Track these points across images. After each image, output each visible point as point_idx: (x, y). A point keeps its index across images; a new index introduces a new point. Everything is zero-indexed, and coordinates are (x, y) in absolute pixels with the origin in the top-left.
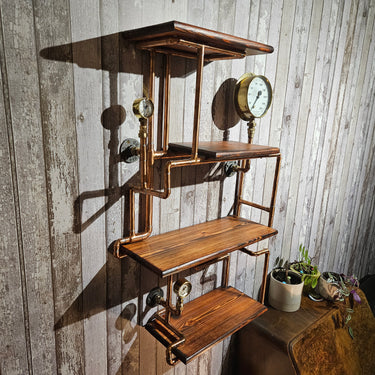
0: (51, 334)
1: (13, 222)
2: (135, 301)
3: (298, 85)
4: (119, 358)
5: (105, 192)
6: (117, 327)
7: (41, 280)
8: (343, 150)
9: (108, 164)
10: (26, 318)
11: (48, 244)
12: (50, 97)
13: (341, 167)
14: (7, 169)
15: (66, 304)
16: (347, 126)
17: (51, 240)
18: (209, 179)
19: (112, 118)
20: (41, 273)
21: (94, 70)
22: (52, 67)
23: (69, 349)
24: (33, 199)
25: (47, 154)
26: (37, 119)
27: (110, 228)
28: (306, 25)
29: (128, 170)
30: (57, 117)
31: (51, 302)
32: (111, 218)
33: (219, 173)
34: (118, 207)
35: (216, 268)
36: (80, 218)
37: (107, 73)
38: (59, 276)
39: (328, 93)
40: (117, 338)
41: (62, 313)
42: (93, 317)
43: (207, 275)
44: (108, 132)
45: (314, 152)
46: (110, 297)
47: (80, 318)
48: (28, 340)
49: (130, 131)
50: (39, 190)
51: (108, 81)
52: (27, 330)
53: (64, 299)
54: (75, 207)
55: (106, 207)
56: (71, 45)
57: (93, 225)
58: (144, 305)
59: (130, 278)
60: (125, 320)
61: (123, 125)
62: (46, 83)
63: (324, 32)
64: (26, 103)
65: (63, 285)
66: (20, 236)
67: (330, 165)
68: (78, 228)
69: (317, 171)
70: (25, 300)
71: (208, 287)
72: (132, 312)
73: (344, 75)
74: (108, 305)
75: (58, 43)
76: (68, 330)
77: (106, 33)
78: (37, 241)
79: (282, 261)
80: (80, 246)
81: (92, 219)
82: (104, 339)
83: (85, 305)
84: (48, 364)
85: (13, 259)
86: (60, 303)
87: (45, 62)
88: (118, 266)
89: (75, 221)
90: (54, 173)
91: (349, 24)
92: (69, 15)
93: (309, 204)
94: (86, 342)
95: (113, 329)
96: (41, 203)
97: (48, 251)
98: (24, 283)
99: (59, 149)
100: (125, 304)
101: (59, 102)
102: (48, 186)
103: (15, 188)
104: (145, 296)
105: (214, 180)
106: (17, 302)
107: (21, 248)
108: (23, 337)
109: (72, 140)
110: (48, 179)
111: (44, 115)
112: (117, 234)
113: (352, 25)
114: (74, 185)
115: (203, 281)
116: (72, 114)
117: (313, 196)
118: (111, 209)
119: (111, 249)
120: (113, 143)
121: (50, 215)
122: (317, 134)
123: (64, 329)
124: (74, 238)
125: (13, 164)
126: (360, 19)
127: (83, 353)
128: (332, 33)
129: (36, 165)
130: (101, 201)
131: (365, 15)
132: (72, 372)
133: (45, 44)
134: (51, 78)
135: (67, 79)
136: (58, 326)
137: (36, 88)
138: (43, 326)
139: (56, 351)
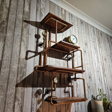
0: (14, 88)
1: (11, 51)
2: (42, 89)
3: (86, 44)
4: (35, 109)
5: (34, 52)
6: (35, 95)
7: (15, 69)
8: (107, 66)
9: (36, 46)
10: (8, 79)
11: (18, 59)
12: (24, 28)
13: (108, 71)
14: (12, 39)
15: (20, 80)
16: (105, 60)
17: (19, 59)
18: (64, 59)
19: (37, 36)
20: (15, 67)
21: (34, 27)
22: (25, 23)
23: (19, 96)
24: (16, 47)
25: (21, 39)
26: (20, 31)
27: (35, 62)
28: (85, 32)
29: (40, 49)
30: (25, 32)
31: (16, 77)
32: (36, 60)
33: (66, 59)
35: (69, 89)
36: (27, 56)
37: (37, 28)
39: (96, 49)
40: (35, 100)
41: (19, 82)
42: (28, 88)
43: (66, 90)
44: (36, 39)
46: (34, 83)
47: (24, 87)
48: (7, 86)
49: (41, 40)
50: (18, 46)
51: (37, 29)
52: (8, 83)
53: (20, 77)
54: (26, 53)
55: (34, 56)
56: (30, 21)
58: (45, 92)
59: (40, 80)
60: (38, 95)
61: (40, 39)
62: (24, 26)
63: (90, 35)
64: (19, 28)
65: (20, 73)
66: (12, 54)
67: (103, 69)
68: (27, 58)
69: (99, 69)
70: (9, 73)
71: (67, 95)
72: (40, 92)
73: (100, 47)
74: (33, 86)
75: (27, 20)
76: (20, 89)
77: (37, 21)
78: (15, 58)
80: (26, 64)
81: (30, 58)
82: (31, 98)
83: (26, 83)
84: (12, 99)
85: (9, 60)
86: (19, 79)
88: (37, 74)
89: (26, 56)
90: (22, 43)
91: (97, 35)
92: (30, 16)
93: (99, 78)
94: (25, 96)
95: (34, 96)
96: (18, 49)
97: (18, 62)
98: (10, 68)
99: (24, 38)
100: (38, 88)
101: (26, 30)
102: (21, 46)
103: (13, 43)
104: (45, 88)
105: (65, 60)
106: (7, 72)
107: (11, 58)
108: (6, 84)
109: (28, 38)
110: (21, 44)
111: (22, 31)
112: (37, 64)
114: (27, 48)
115: (65, 92)
116: (28, 32)
117: (100, 77)
118: (36, 57)
119: (35, 68)
120: (37, 42)
121: (20, 53)
122: (96, 59)
123: (18, 88)
124: (25, 61)
125: (14, 38)
126: (100, 35)
127: (23, 100)
128: (93, 36)
129: (19, 40)
130: (33, 54)
131: (101, 35)
132: (19, 106)
133: (24, 19)
135: (28, 27)
136: (17, 86)
137: (21, 26)
138: (13, 84)
139: (15, 95)
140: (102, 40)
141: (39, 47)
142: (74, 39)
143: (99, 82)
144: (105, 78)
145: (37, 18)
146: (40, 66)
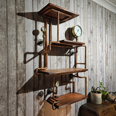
0: (15, 95)
1: (6, 56)
2: (43, 91)
3: (91, 32)
4: (38, 110)
5: (33, 53)
7: (13, 76)
8: (111, 54)
9: (34, 45)
10: (8, 88)
11: (16, 65)
12: (18, 25)
13: (111, 59)
14: (6, 41)
15: (21, 86)
16: (110, 47)
17: (17, 64)
18: (66, 55)
19: (36, 33)
20: (13, 74)
21: (31, 20)
22: (19, 18)
23: (21, 102)
24: (12, 51)
25: (17, 39)
26: (15, 30)
27: (35, 64)
28: (92, 17)
29: (40, 48)
30: (20, 30)
31: (16, 84)
32: (35, 62)
33: (69, 54)
34: (37, 58)
35: (70, 85)
36: (26, 59)
37: (34, 21)
38: (19, 76)
39: (102, 36)
40: (37, 102)
41: (19, 89)
42: (29, 93)
43: (67, 87)
44: (34, 36)
45: (100, 53)
46: (35, 87)
47: (25, 92)
48: (8, 96)
49: (40, 37)
50: (14, 49)
51: (34, 23)
52: (8, 92)
53: (20, 84)
54: (24, 56)
55: (34, 58)
56: (25, 13)
57: (29, 62)
58: (46, 93)
59: (41, 82)
60: (40, 97)
61: (39, 35)
62: (18, 21)
63: (97, 20)
64: (12, 25)
65: (20, 79)
67: (107, 58)
68: (25, 62)
69: (102, 59)
70: (8, 82)
71: (68, 91)
72: (42, 94)
73: (106, 32)
74: (34, 90)
75: (21, 12)
76: (21, 95)
77: (34, 11)
78: (13, 64)
79: (94, 88)
80: (25, 68)
81: (29, 60)
82: (32, 102)
83: (26, 88)
84: (14, 106)
85: (5, 68)
86: (19, 85)
87: (18, 16)
88: (37, 77)
89: (24, 60)
90: (19, 45)
91: (105, 18)
92: (24, 6)
93: (101, 69)
94: (27, 101)
95: (36, 99)
96: (15, 53)
97: (16, 68)
98: (8, 76)
99: (20, 38)
100: (40, 91)
101: (21, 26)
102: (17, 48)
103: (8, 47)
104: (46, 90)
106: (6, 81)
107: (8, 65)
108: (7, 94)
109: (24, 37)
110: (17, 46)
111: (17, 29)
112: (37, 67)
113: (106, 19)
114: (24, 49)
115: (66, 89)
116: (24, 30)
117: (102, 67)
118: (35, 58)
119: (35, 71)
120: (36, 40)
121: (17, 57)
122: (100, 48)
123: (20, 95)
124: (24, 65)
125: (7, 40)
126: (108, 17)
127: (25, 105)
128: (100, 20)
129: (14, 42)
130: (32, 56)
131: (110, 16)
132: (22, 111)
133: (18, 12)
134: (19, 20)
135: (23, 21)
136: (18, 93)
137: (15, 22)
138: (13, 92)
139: (17, 102)
140: (110, 23)
141: (38, 46)
142: (78, 30)
143: (100, 72)
144: (107, 67)
145: (34, 6)
146: (40, 68)
